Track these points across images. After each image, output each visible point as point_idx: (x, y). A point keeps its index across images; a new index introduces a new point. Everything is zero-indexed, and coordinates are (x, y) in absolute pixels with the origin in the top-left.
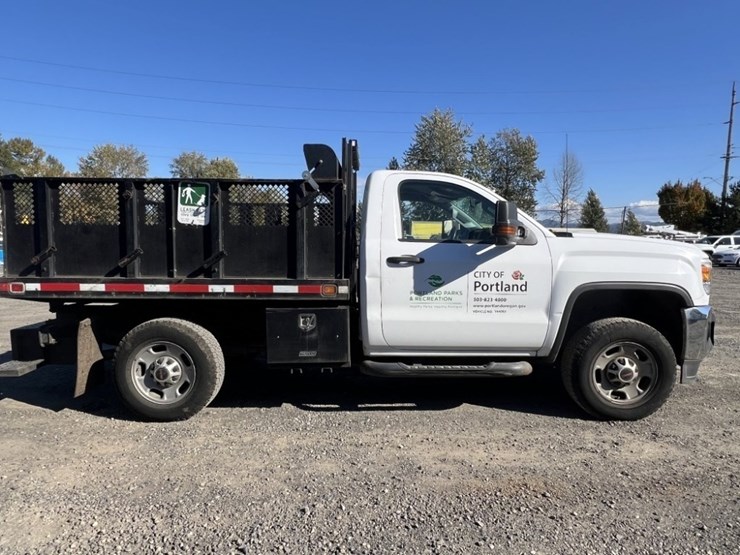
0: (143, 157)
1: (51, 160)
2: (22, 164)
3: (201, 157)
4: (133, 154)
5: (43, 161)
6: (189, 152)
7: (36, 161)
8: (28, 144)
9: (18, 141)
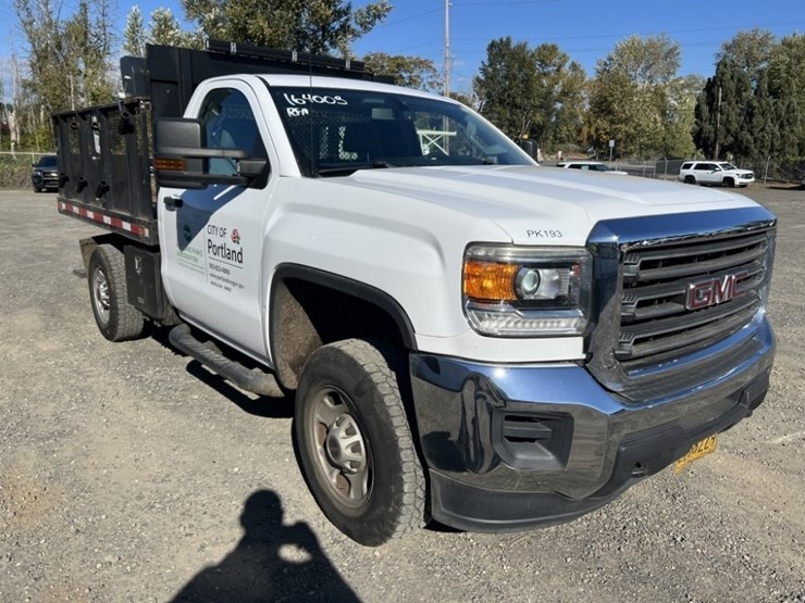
0: (676, 48)
1: (574, 67)
2: (545, 74)
3: (766, 36)
4: (663, 45)
5: (566, 68)
6: (747, 30)
7: (558, 70)
8: (554, 48)
9: (544, 47)
